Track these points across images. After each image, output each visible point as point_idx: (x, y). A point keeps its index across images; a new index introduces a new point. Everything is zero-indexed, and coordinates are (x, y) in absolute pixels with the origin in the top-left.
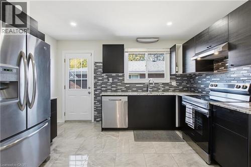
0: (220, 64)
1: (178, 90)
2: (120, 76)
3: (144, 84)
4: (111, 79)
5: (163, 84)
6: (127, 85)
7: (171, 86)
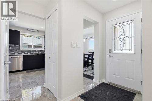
2: (17, 46)
3: (31, 50)
5: (41, 50)
6: (21, 51)
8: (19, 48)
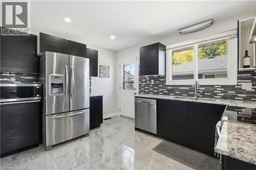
2: (162, 78)
3: (190, 86)
4: (153, 81)
5: (223, 86)
6: (168, 88)
7: (240, 91)
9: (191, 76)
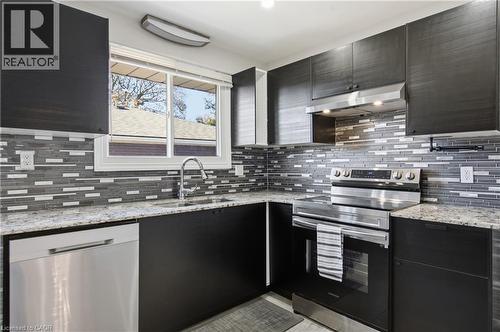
0: (351, 128)
1: (247, 187)
3: (164, 173)
4: (27, 155)
5: (216, 172)
6: (103, 180)
7: (233, 178)
8: (90, 158)
9: (160, 150)
